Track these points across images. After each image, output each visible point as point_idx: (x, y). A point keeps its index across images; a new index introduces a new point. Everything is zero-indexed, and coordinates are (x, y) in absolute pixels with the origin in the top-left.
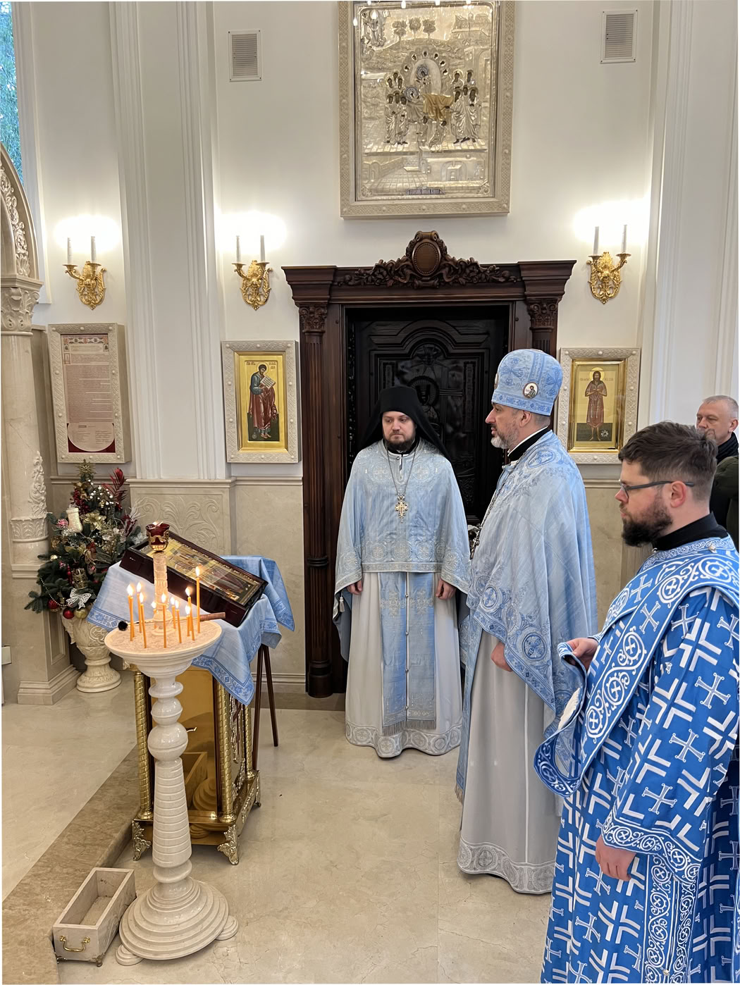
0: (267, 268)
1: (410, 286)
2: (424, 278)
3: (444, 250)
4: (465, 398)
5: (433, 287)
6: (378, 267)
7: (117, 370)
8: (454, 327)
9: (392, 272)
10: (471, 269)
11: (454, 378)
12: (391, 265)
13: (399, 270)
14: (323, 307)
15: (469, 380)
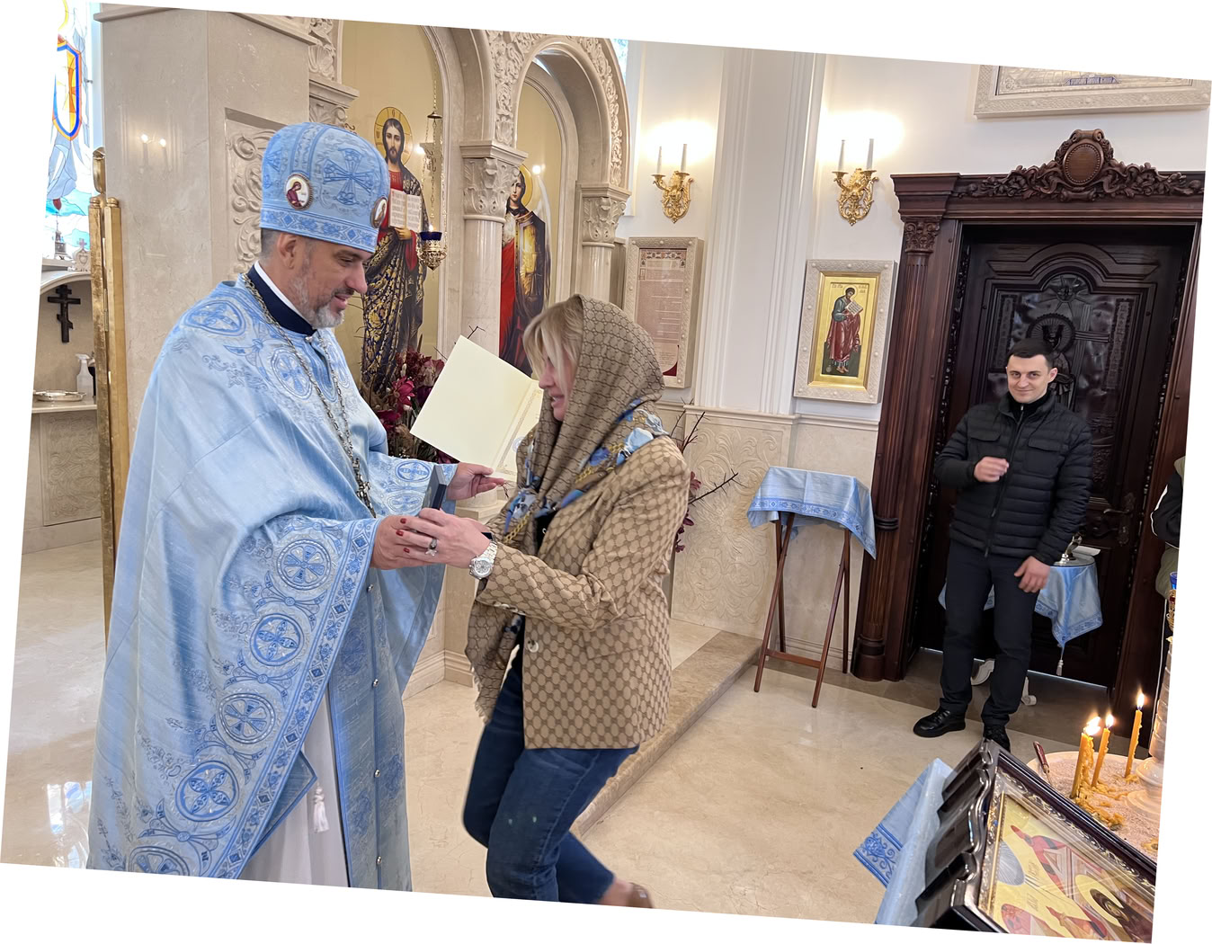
0: (872, 177)
1: (1056, 198)
2: (1076, 188)
3: (1109, 153)
4: (1112, 346)
5: (1088, 200)
6: (1014, 174)
7: (690, 289)
8: (1108, 254)
9: (1033, 180)
10: (1146, 177)
11: (1100, 318)
12: (1033, 171)
13: (1042, 178)
14: (935, 223)
15: (1121, 322)
